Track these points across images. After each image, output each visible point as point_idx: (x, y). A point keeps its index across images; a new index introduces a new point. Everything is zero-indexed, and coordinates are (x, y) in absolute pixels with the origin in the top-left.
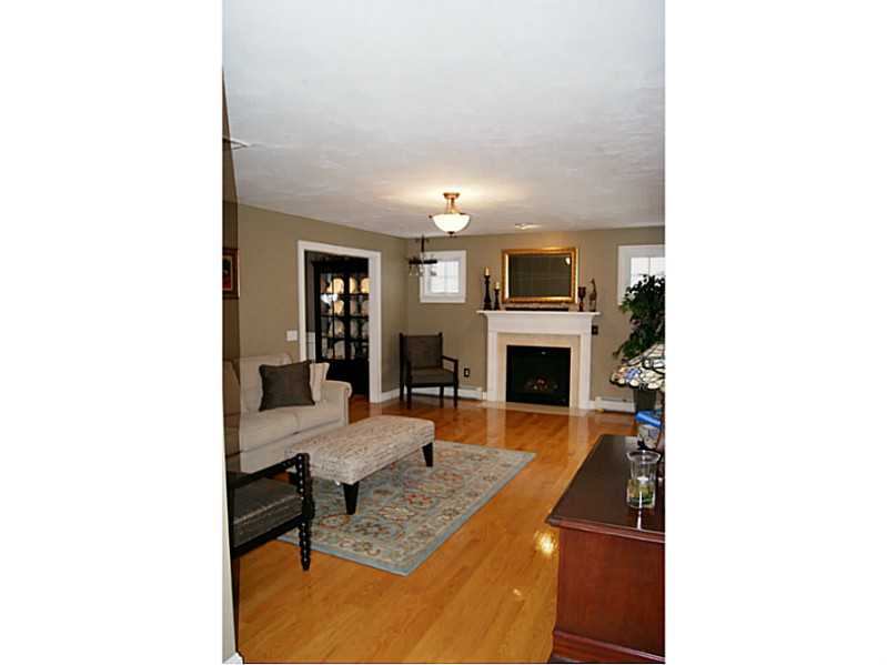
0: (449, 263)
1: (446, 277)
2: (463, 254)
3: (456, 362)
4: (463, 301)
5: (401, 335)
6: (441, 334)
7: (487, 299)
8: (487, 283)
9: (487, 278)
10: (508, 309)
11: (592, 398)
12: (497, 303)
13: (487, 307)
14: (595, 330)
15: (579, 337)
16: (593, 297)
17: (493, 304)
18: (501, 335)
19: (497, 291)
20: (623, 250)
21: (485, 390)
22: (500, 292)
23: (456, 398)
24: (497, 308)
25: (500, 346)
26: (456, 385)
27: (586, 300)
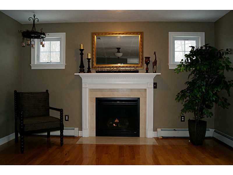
0: (53, 42)
1: (50, 52)
2: (63, 35)
3: (61, 111)
4: (64, 68)
5: (15, 91)
6: (47, 91)
7: (82, 66)
8: (82, 54)
9: (82, 50)
10: (97, 72)
11: (155, 130)
12: (89, 68)
13: (82, 71)
14: (155, 86)
15: (146, 90)
16: (155, 63)
17: (86, 69)
18: (92, 90)
19: (89, 59)
20: (171, 34)
21: (81, 129)
22: (91, 61)
23: (62, 136)
24: (89, 71)
25: (91, 98)
26: (61, 129)
27: (150, 66)
